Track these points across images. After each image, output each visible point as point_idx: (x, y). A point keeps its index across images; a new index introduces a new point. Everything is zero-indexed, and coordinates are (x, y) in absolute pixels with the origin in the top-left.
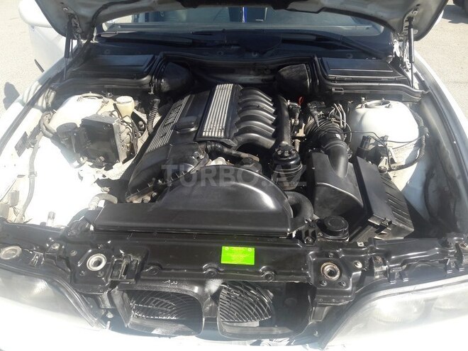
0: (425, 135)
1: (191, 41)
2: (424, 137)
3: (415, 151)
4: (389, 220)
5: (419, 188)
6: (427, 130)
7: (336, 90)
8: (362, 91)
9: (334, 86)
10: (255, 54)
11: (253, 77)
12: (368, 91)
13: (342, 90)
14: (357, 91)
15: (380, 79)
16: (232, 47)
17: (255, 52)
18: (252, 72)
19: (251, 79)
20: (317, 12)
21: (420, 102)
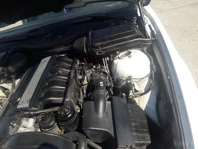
0: (154, 71)
1: (27, 37)
2: (153, 71)
3: (149, 81)
4: (130, 146)
5: (154, 108)
6: (154, 67)
7: (99, 53)
8: (115, 49)
9: (97, 51)
10: (60, 36)
11: (64, 48)
12: (118, 48)
13: (102, 53)
14: (112, 50)
15: (124, 38)
16: (49, 35)
17: (60, 35)
18: (62, 46)
19: (64, 49)
20: (85, 5)
21: (151, 46)
